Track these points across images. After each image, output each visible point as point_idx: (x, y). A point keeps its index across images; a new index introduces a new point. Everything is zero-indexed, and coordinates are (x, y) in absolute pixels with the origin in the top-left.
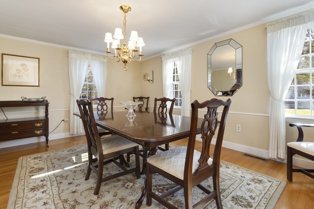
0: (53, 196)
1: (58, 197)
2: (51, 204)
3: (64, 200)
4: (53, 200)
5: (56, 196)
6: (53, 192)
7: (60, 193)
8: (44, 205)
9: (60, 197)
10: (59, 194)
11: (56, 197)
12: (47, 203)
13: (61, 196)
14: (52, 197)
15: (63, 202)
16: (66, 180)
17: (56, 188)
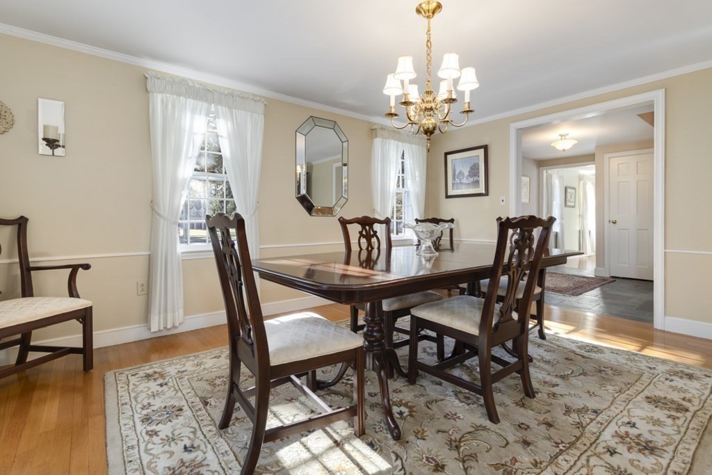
0: (586, 451)
1: (581, 441)
2: (604, 443)
3: (579, 428)
4: (594, 445)
5: (582, 446)
6: (576, 459)
7: (568, 445)
8: (615, 452)
9: (578, 439)
10: (572, 444)
11: (585, 445)
12: (609, 451)
13: (574, 439)
14: (589, 453)
15: (584, 428)
16: (519, 458)
17: (560, 462)
